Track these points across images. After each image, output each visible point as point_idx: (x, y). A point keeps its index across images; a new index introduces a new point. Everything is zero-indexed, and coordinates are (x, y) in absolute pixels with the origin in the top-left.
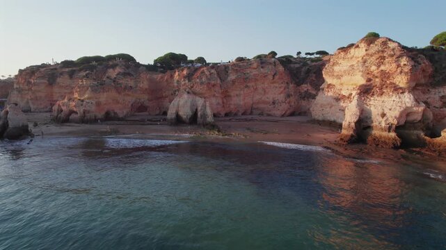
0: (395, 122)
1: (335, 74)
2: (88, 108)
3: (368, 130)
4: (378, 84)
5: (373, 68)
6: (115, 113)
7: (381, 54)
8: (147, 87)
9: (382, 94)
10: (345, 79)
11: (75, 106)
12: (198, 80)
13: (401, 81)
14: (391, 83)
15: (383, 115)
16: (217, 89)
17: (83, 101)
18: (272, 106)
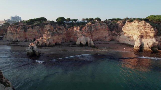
0: (151, 46)
1: (127, 30)
2: (50, 42)
3: (142, 48)
4: (145, 35)
5: (143, 30)
6: (59, 43)
7: (144, 26)
8: (65, 33)
9: (146, 38)
10: (130, 31)
11: (46, 41)
12: (84, 31)
13: (152, 35)
14: (149, 35)
15: (148, 44)
16: (89, 33)
17: (48, 39)
18: (105, 38)
